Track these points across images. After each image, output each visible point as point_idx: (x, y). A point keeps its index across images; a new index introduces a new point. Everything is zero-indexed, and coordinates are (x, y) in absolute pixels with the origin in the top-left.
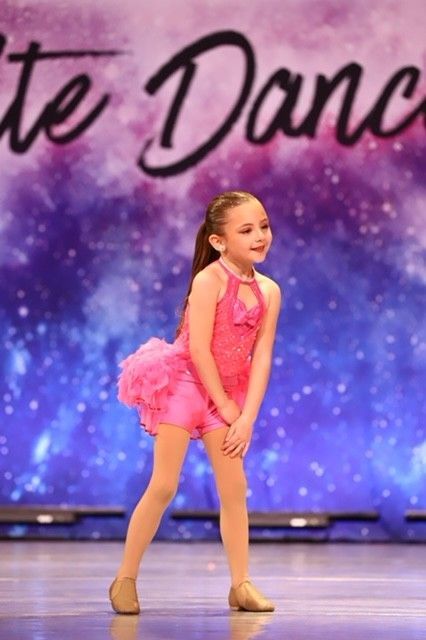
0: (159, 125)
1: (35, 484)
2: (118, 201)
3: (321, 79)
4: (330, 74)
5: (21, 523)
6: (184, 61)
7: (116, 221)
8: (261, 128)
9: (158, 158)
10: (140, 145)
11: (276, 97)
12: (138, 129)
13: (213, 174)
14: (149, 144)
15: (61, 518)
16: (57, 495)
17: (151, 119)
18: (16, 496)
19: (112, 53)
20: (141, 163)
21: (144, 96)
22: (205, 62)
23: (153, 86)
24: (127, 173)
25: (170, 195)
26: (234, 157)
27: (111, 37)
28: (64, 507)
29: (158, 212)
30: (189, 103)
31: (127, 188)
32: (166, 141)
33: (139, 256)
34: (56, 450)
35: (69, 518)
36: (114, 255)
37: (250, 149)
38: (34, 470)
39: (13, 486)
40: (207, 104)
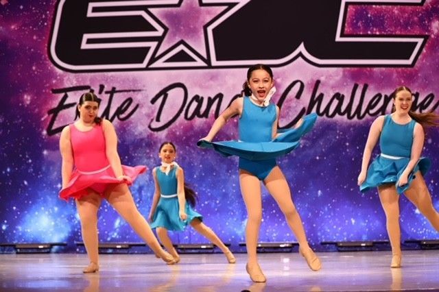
0: (155, 114)
1: (115, 235)
2: (142, 140)
3: (209, 98)
4: (212, 97)
5: (111, 248)
6: (164, 93)
7: (141, 147)
8: (189, 115)
9: (155, 125)
10: (149, 121)
11: (195, 104)
12: (148, 116)
13: (174, 130)
14: (152, 120)
15: (124, 246)
16: (123, 239)
17: (153, 112)
18: (109, 239)
19: (140, 90)
20: (150, 127)
21: (150, 104)
22: (170, 93)
23: (153, 101)
24: (145, 130)
25: (159, 137)
26: (181, 124)
27: (139, 85)
28: (125, 243)
29: (155, 143)
30: (165, 107)
31: (145, 135)
32: (158, 120)
33: (150, 158)
34: (122, 224)
35: (127, 246)
36: (141, 158)
37: (186, 122)
38: (115, 230)
39: (108, 236)
40: (172, 107)
